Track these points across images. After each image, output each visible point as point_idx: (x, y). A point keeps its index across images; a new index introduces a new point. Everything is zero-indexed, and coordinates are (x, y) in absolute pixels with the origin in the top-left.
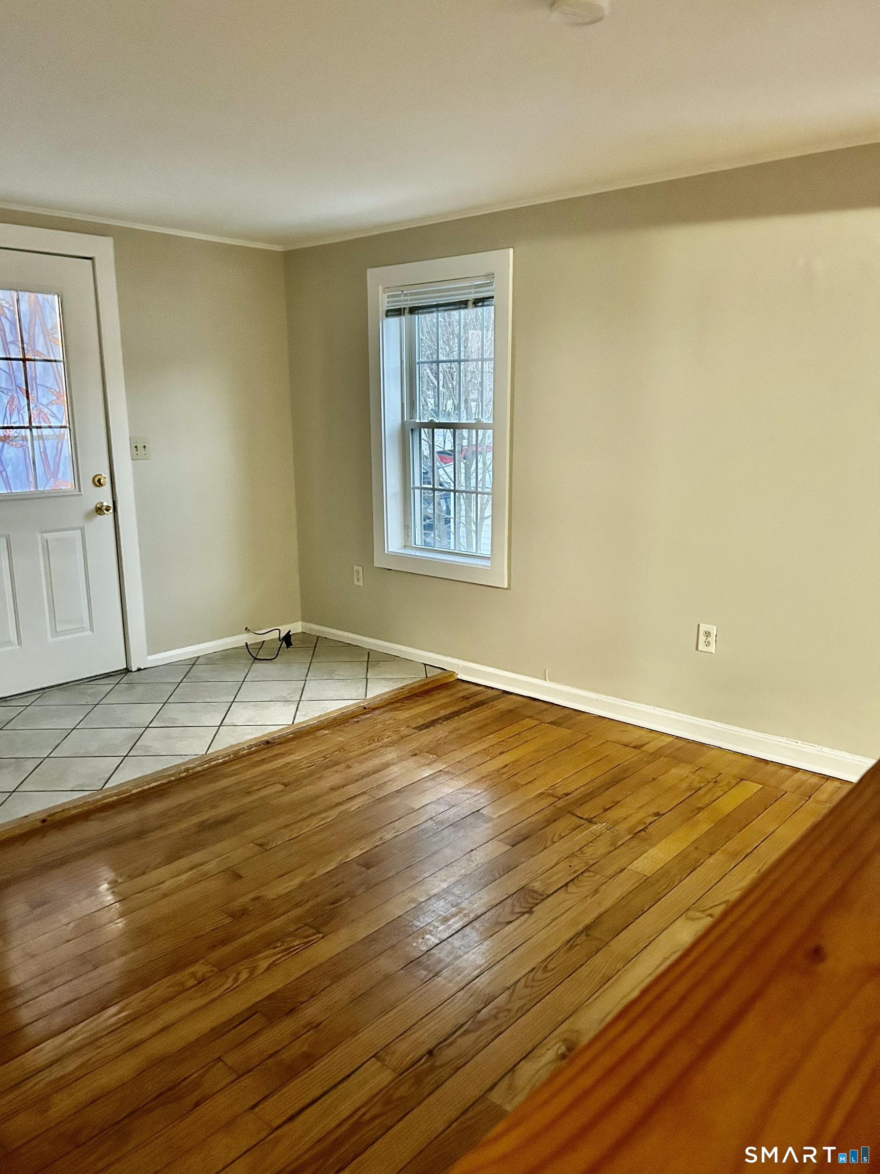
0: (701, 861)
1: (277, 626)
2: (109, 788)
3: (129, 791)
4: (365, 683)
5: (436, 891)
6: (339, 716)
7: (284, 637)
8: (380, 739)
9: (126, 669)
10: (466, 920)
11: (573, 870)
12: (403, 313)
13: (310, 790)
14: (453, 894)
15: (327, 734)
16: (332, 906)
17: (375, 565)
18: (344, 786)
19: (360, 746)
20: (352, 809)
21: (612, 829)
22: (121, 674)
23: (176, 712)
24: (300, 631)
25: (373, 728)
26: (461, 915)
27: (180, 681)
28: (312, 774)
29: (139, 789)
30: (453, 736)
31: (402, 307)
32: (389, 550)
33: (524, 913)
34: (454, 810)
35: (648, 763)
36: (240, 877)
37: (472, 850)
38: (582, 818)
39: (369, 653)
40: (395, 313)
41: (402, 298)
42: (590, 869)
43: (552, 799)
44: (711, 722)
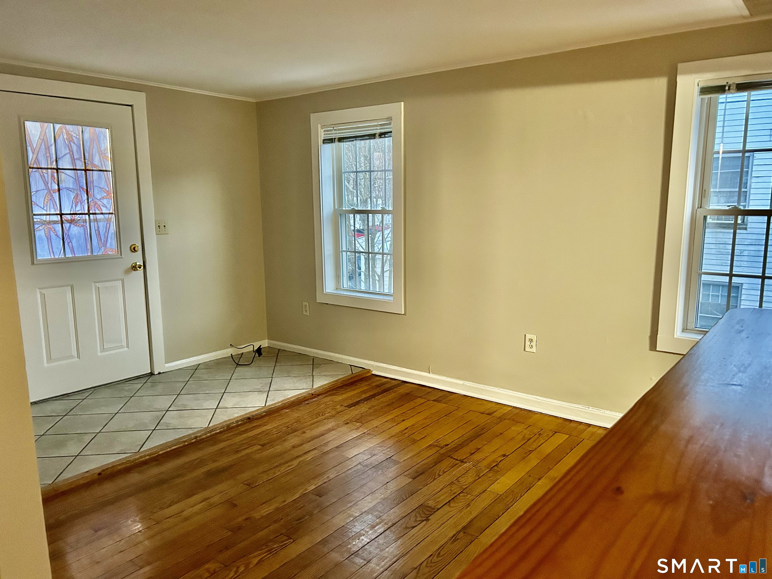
0: (534, 483)
1: (252, 342)
2: (142, 451)
3: (157, 452)
4: (312, 378)
5: (366, 509)
6: (295, 400)
7: (257, 350)
8: (323, 414)
9: (151, 373)
10: (386, 526)
11: (453, 492)
12: (334, 141)
13: (278, 448)
14: (377, 511)
15: (288, 412)
16: (298, 522)
17: (318, 301)
18: (301, 445)
19: (311, 419)
20: (308, 459)
21: (476, 466)
22: (147, 376)
23: (185, 400)
24: (267, 346)
25: (319, 407)
26: (383, 523)
27: (187, 380)
28: (279, 438)
29: (164, 451)
30: (371, 411)
31: (334, 137)
32: (327, 291)
33: (423, 521)
34: (375, 457)
35: (497, 424)
36: (235, 505)
37: (388, 483)
38: (457, 460)
39: (313, 359)
40: (330, 141)
41: (333, 132)
42: (464, 491)
43: (438, 449)
44: (535, 397)
